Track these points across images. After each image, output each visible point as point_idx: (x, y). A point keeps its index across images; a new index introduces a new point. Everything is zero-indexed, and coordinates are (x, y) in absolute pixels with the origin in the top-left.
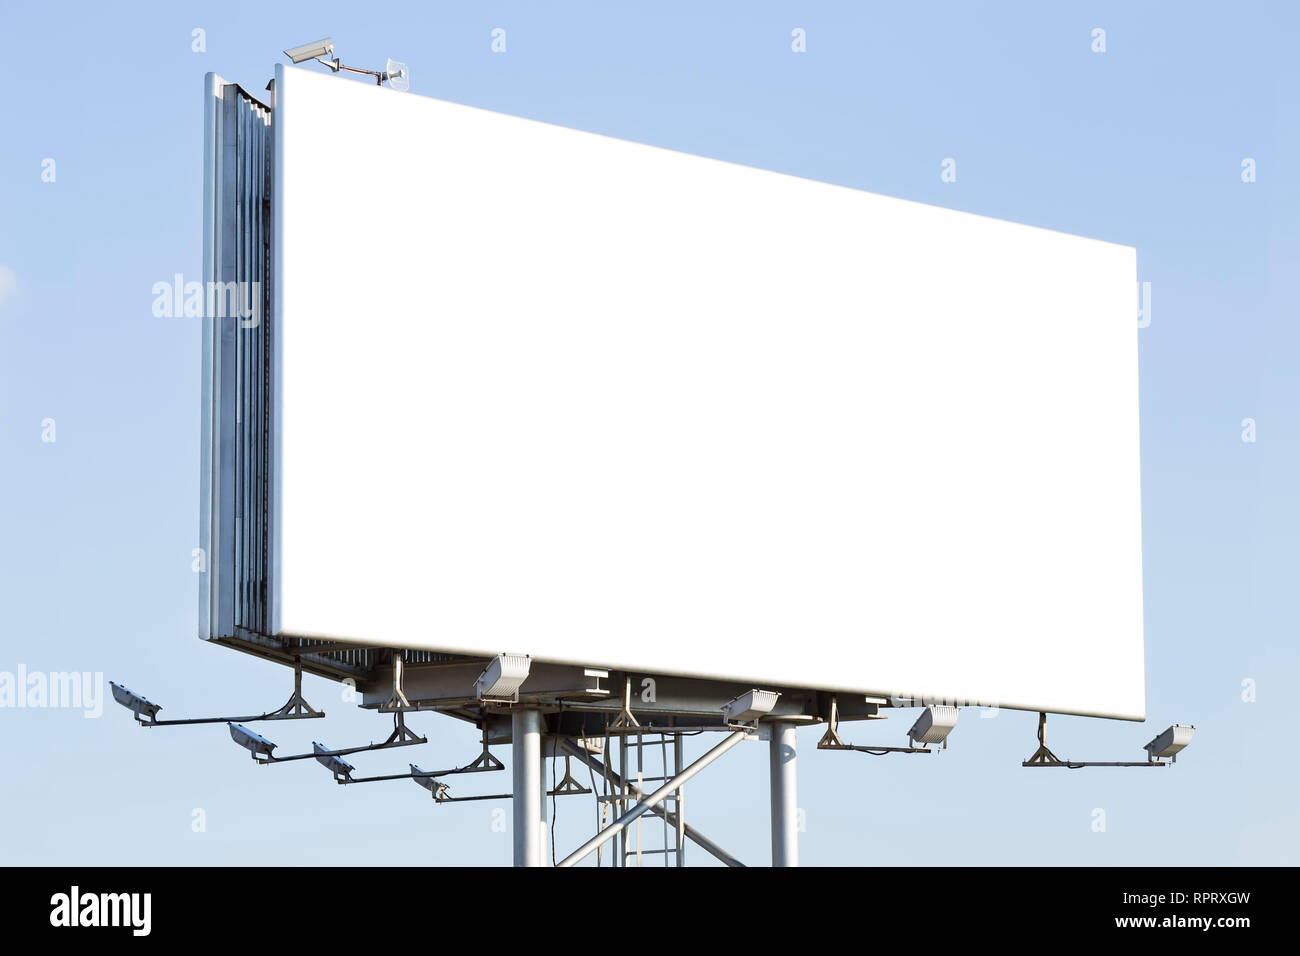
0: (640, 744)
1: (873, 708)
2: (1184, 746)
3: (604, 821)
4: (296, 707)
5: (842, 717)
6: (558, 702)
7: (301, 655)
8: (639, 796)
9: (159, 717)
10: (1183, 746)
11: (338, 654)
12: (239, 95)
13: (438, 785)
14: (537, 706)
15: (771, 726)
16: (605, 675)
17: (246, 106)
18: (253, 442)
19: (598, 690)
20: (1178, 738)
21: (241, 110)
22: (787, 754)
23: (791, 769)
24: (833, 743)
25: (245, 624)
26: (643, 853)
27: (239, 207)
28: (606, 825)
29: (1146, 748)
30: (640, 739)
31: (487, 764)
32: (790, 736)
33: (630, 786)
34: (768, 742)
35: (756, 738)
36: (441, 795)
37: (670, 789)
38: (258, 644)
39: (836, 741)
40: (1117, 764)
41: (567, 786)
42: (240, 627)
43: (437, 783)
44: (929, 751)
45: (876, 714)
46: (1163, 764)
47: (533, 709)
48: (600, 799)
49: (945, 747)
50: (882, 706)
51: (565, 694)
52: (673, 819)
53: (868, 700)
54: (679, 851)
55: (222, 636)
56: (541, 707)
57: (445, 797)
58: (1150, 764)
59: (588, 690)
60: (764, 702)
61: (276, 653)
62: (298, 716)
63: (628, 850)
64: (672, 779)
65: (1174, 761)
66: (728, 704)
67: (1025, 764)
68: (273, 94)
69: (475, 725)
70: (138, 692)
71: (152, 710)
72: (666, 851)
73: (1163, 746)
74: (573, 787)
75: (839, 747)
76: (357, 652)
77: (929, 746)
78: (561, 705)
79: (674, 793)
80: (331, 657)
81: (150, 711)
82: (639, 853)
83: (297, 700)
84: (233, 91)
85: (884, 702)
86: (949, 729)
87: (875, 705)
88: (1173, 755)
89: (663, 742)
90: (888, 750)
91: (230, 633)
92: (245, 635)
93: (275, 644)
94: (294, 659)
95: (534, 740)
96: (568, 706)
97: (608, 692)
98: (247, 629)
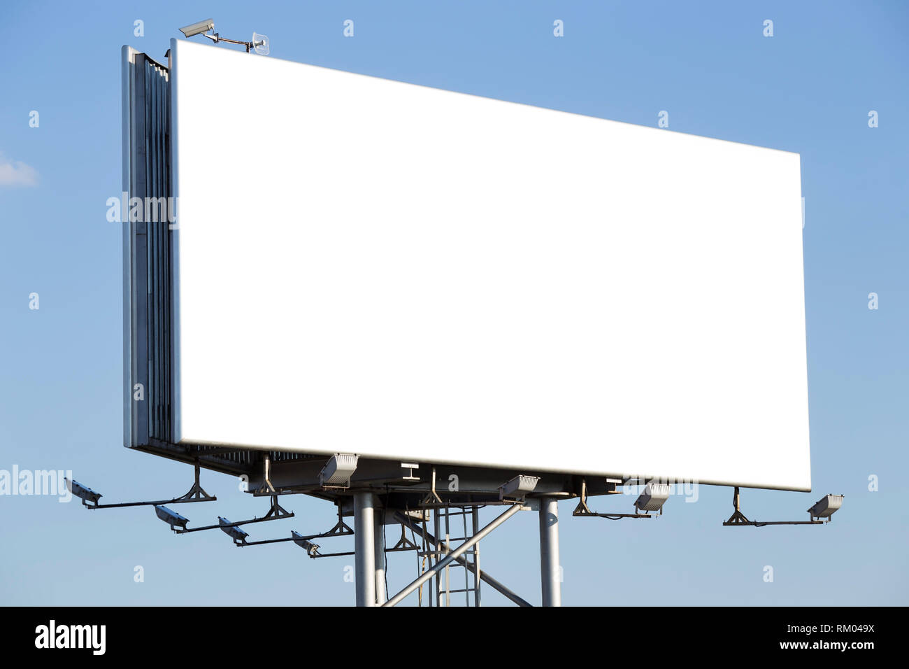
0: (447, 515)
1: (612, 486)
2: (837, 509)
3: (423, 569)
4: (196, 494)
5: (589, 493)
6: (385, 486)
7: (200, 457)
8: (447, 552)
9: (100, 502)
10: (835, 510)
11: (227, 455)
12: (147, 61)
13: (311, 546)
14: (371, 489)
15: (539, 500)
16: (416, 466)
17: (152, 68)
18: (161, 307)
19: (411, 478)
20: (832, 503)
21: (148, 71)
22: (552, 520)
23: (554, 530)
24: (583, 511)
25: (156, 436)
26: (450, 592)
27: (147, 140)
28: (424, 572)
29: (808, 511)
30: (447, 511)
31: (341, 530)
32: (554, 507)
33: (442, 544)
34: (538, 512)
35: (529, 509)
36: (315, 553)
37: (469, 546)
38: (167, 450)
39: (586, 510)
40: (789, 523)
41: (402, 545)
42: (153, 437)
43: (310, 544)
44: (650, 516)
45: (614, 490)
46: (822, 523)
47: (368, 492)
48: (420, 554)
49: (661, 514)
50: (618, 484)
51: (390, 481)
52: (472, 567)
53: (608, 481)
54: (477, 591)
55: (140, 445)
56: (374, 490)
57: (317, 554)
58: (812, 522)
59: (404, 478)
60: (528, 484)
61: (180, 456)
62: (198, 499)
63: (441, 590)
64: (470, 539)
65: (830, 520)
66: (502, 486)
67: (725, 524)
68: (169, 60)
69: (333, 503)
70: (86, 484)
71: (95, 497)
72: (467, 590)
73: (821, 510)
74: (407, 545)
75: (588, 514)
76: (242, 454)
77: (650, 513)
78: (387, 489)
79: (472, 549)
80: (222, 457)
81: (94, 498)
82: (448, 592)
83: (197, 489)
84: (142, 58)
85: (620, 481)
86: (664, 500)
87: (614, 484)
88: (829, 515)
89: (464, 513)
90: (622, 516)
91: (146, 442)
92: (156, 443)
93: (179, 449)
94: (194, 459)
95: (369, 513)
96: (393, 489)
97: (419, 479)
98: (159, 439)
